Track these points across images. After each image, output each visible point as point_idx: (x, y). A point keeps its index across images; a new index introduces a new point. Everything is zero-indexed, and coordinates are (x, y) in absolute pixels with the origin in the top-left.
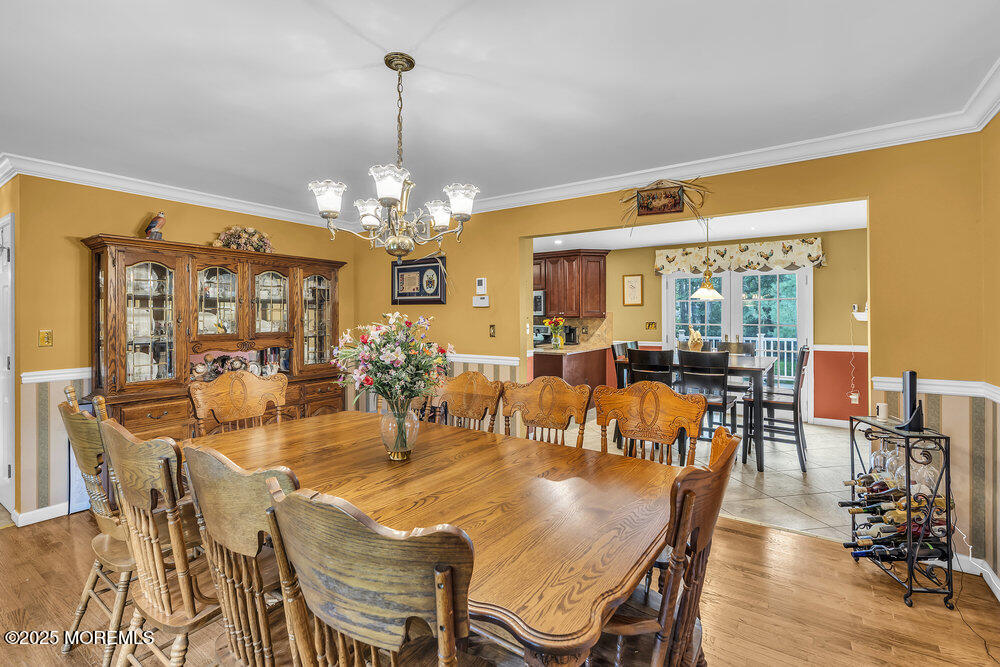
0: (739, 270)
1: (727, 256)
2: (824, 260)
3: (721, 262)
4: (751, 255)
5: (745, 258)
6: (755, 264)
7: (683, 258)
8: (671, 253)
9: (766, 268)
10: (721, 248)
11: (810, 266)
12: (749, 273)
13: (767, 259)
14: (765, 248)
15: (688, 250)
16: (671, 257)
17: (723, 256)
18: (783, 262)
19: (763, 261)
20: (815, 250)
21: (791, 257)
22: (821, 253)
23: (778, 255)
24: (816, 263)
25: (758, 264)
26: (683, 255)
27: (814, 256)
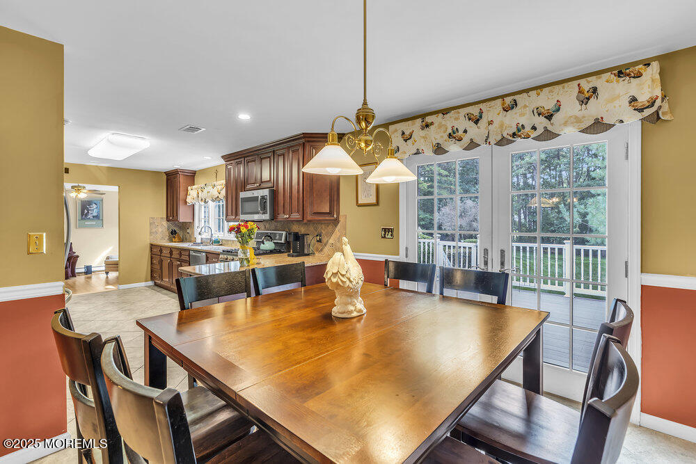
0: (502, 142)
1: (483, 123)
2: (666, 107)
3: (475, 132)
4: (522, 115)
5: (511, 121)
6: (528, 129)
7: (423, 133)
8: (406, 127)
9: (548, 135)
10: (474, 111)
11: (633, 121)
12: (520, 145)
13: (549, 117)
14: (546, 100)
15: (429, 119)
16: (407, 133)
17: (477, 122)
18: (578, 120)
19: (541, 122)
20: (647, 87)
21: (595, 109)
22: (658, 92)
23: (571, 106)
24: (647, 112)
25: (534, 128)
26: (423, 128)
27: (643, 99)
